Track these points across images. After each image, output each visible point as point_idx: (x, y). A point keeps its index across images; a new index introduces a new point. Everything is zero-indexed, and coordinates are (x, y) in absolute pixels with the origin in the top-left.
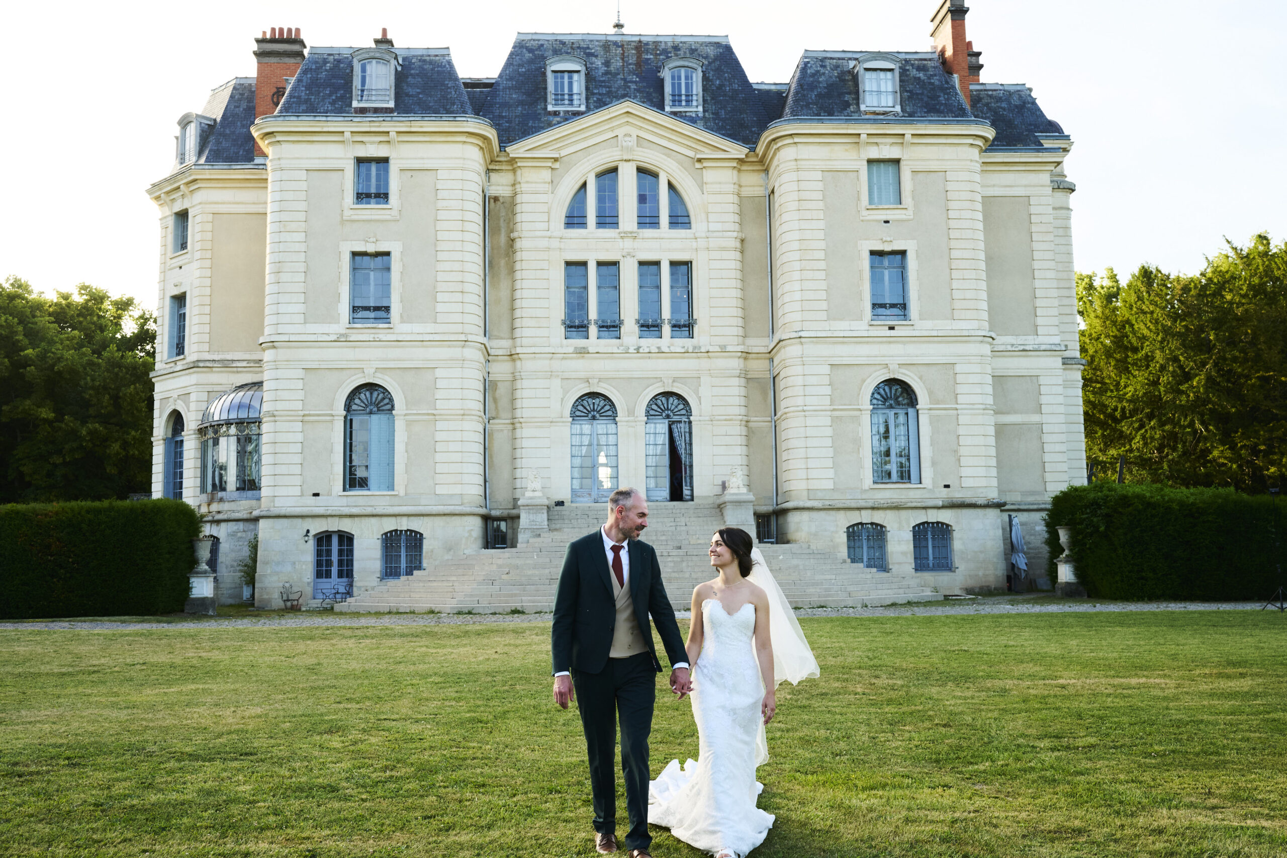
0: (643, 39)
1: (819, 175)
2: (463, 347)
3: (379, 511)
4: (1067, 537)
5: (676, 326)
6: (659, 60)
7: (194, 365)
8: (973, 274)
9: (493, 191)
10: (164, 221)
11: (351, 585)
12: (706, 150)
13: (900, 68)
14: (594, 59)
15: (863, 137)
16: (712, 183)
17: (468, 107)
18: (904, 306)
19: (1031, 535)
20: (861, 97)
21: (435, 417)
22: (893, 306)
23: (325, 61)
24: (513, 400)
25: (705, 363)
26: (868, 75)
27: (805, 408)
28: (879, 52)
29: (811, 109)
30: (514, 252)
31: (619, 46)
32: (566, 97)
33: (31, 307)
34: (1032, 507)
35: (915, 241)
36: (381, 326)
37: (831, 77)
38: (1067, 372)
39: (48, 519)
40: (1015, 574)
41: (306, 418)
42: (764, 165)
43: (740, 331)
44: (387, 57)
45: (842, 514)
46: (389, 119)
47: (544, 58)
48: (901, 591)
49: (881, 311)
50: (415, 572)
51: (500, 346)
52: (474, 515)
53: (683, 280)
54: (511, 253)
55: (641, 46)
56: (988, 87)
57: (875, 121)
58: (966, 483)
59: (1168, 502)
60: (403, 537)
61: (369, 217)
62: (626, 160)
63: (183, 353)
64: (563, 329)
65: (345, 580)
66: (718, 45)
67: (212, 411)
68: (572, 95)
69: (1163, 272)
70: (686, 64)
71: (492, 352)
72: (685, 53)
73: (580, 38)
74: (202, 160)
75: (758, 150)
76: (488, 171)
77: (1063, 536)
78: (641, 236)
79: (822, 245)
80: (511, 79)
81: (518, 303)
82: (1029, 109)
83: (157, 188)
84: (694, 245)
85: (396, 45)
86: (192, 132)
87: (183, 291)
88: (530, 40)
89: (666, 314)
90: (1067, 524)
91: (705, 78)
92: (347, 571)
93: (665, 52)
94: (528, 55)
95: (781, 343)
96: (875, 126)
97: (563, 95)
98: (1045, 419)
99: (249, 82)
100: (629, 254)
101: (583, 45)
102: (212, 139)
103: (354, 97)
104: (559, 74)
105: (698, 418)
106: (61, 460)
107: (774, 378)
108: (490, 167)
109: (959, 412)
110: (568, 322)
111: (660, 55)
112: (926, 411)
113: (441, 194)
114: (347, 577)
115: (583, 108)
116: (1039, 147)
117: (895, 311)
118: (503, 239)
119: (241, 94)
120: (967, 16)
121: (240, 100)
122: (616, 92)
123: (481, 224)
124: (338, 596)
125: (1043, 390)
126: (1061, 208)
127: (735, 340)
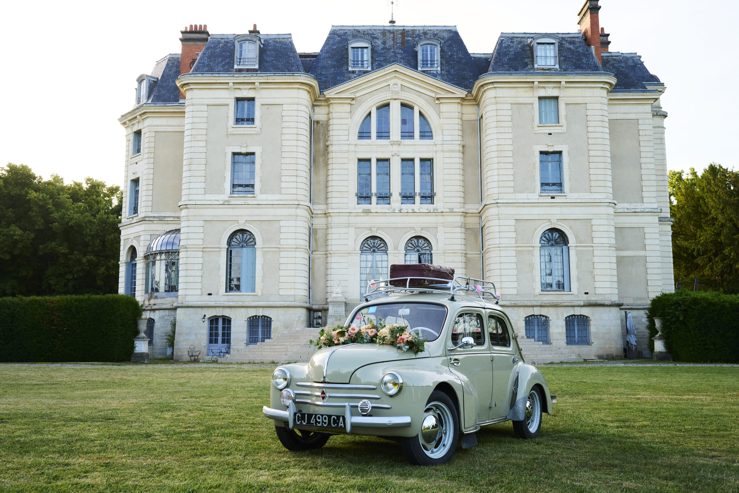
0: (406, 28)
1: (509, 107)
2: (297, 208)
3: (246, 304)
4: (660, 324)
5: (423, 197)
6: (415, 40)
7: (143, 220)
8: (603, 166)
9: (316, 117)
10: (128, 137)
11: (229, 348)
12: (442, 93)
13: (559, 42)
14: (376, 40)
15: (536, 83)
16: (445, 112)
17: (301, 68)
18: (560, 185)
19: (639, 324)
20: (535, 60)
21: (279, 249)
22: (554, 184)
23: (219, 43)
24: (326, 240)
25: (440, 219)
26: (539, 47)
27: (500, 245)
28: (546, 33)
29: (504, 67)
30: (328, 153)
31: (392, 33)
32: (360, 62)
33: (57, 189)
34: (639, 307)
35: (567, 146)
36: (249, 196)
37: (517, 48)
38: (662, 226)
39: (53, 305)
40: (629, 347)
41: (205, 249)
42: (476, 101)
43: (462, 200)
44: (254, 39)
45: (522, 309)
46: (255, 75)
47: (347, 40)
48: (557, 355)
49: (547, 187)
50: (266, 340)
51: (319, 208)
52: (302, 307)
53: (428, 170)
54: (326, 154)
55: (404, 33)
56: (613, 54)
57: (543, 74)
58: (598, 291)
59: (723, 302)
60: (260, 320)
61: (243, 132)
62: (394, 99)
63: (137, 213)
64: (356, 199)
65: (226, 345)
66: (450, 31)
67: (152, 246)
68: (363, 61)
69: (723, 167)
70: (431, 42)
71: (314, 212)
72: (430, 36)
73: (368, 28)
74: (150, 101)
75: (473, 92)
76: (314, 106)
77: (658, 323)
78: (403, 143)
79: (511, 148)
80: (327, 52)
81: (330, 184)
82: (639, 68)
83: (124, 118)
84: (435, 149)
85: (261, 33)
86: (145, 85)
87: (137, 176)
88: (339, 30)
89: (418, 190)
90: (659, 316)
91: (442, 51)
92: (227, 340)
93: (419, 36)
94: (338, 39)
95: (486, 207)
96: (542, 77)
97: (358, 61)
98: (648, 253)
99: (177, 56)
100: (396, 154)
101: (370, 32)
102: (156, 89)
103: (235, 63)
104: (356, 49)
105: (436, 252)
106: (72, 277)
107: (482, 228)
108: (315, 104)
109: (594, 248)
110: (359, 195)
111: (416, 37)
112: (574, 248)
113: (285, 119)
114: (227, 343)
115: (370, 69)
116: (645, 90)
117: (555, 187)
118: (321, 146)
119: (172, 63)
120: (600, 11)
121: (172, 67)
122: (389, 59)
123: (309, 136)
124: (222, 354)
125: (647, 236)
126: (658, 127)
127: (459, 205)
